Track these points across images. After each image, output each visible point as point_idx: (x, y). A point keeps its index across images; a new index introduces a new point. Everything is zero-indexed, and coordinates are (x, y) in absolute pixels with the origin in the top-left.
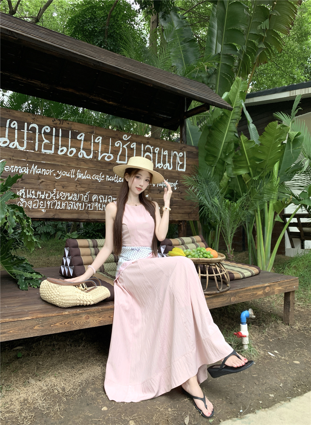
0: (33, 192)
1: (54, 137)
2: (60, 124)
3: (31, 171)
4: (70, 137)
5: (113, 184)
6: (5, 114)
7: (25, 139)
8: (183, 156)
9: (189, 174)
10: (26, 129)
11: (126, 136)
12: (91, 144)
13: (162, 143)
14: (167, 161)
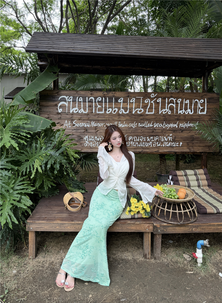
0: (93, 137)
1: (104, 103)
2: (107, 94)
3: (91, 125)
4: (114, 102)
5: (143, 129)
6: (75, 94)
7: (87, 107)
8: (204, 102)
9: (210, 116)
10: (87, 101)
11: (153, 94)
12: (127, 104)
13: (184, 95)
14: (188, 108)
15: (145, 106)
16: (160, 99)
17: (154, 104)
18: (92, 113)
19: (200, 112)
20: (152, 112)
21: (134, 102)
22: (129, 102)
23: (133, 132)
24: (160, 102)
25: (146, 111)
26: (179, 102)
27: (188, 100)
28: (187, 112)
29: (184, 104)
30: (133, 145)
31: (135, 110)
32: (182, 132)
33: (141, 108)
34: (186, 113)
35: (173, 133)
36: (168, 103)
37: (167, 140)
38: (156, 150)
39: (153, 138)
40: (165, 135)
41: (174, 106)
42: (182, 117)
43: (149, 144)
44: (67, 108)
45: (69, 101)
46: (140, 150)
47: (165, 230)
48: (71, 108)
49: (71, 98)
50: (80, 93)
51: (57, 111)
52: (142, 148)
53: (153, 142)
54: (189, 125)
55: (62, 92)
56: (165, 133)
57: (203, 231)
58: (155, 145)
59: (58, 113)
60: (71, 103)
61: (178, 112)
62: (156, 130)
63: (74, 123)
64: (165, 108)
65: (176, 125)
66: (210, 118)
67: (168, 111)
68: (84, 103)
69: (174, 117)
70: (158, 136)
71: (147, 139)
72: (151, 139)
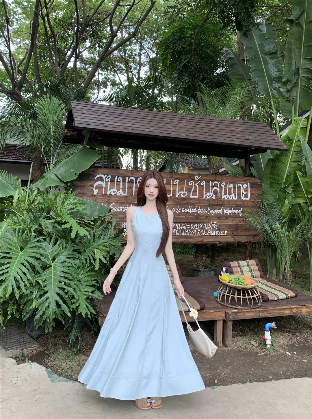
5: (187, 215)
6: (114, 173)
7: (127, 188)
8: (247, 187)
9: (253, 202)
10: (127, 181)
11: (197, 176)
12: (171, 186)
13: (228, 179)
14: (232, 192)
15: (189, 189)
16: (205, 181)
17: (198, 187)
18: (132, 195)
19: (244, 198)
20: (196, 196)
21: (178, 184)
22: (172, 184)
23: (176, 218)
24: (204, 185)
25: (190, 194)
26: (223, 186)
27: (232, 185)
28: (231, 197)
29: (228, 188)
30: (176, 233)
31: (178, 193)
32: (226, 219)
33: (185, 191)
34: (230, 199)
35: (218, 220)
36: (213, 187)
37: (211, 228)
38: (200, 239)
39: (198, 225)
40: (209, 222)
41: (218, 189)
42: (226, 203)
43: (194, 233)
44: (104, 189)
45: (107, 180)
46: (183, 240)
47: (236, 316)
48: (109, 189)
49: (109, 178)
50: (120, 171)
51: (92, 193)
52: (185, 237)
53: (197, 230)
54: (233, 211)
55: (99, 170)
56: (210, 219)
57: (269, 316)
58: (199, 234)
59: (93, 195)
60: (109, 182)
61: (222, 197)
62: (200, 216)
63: (111, 207)
64: (209, 192)
65: (220, 212)
66: (254, 205)
67: (212, 196)
68: (124, 184)
69: (218, 202)
70: (202, 223)
71: (190, 227)
72: (195, 226)
